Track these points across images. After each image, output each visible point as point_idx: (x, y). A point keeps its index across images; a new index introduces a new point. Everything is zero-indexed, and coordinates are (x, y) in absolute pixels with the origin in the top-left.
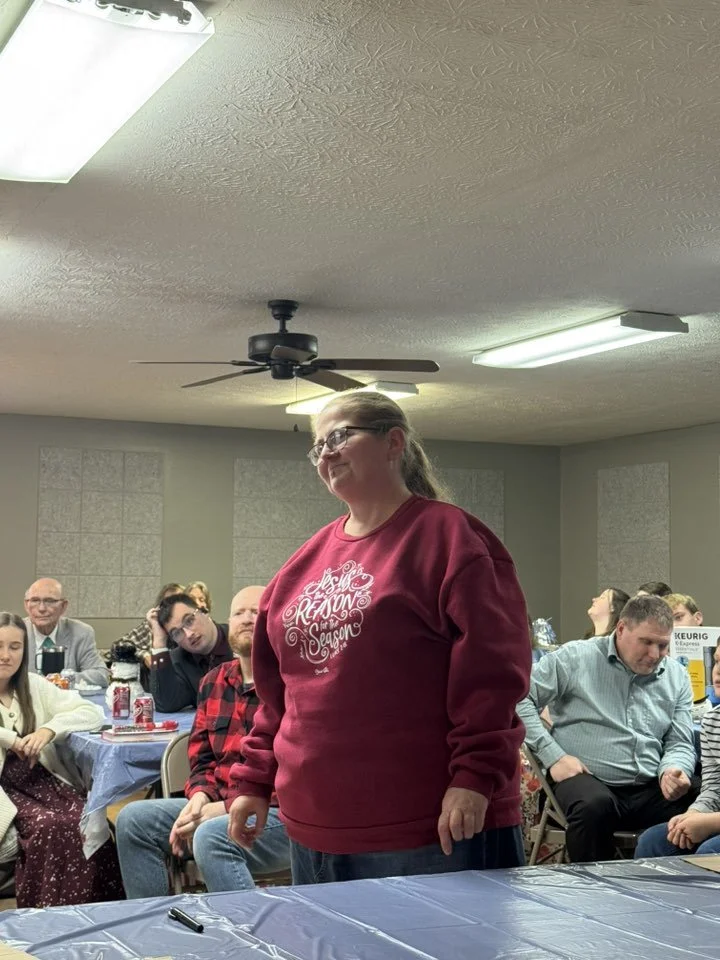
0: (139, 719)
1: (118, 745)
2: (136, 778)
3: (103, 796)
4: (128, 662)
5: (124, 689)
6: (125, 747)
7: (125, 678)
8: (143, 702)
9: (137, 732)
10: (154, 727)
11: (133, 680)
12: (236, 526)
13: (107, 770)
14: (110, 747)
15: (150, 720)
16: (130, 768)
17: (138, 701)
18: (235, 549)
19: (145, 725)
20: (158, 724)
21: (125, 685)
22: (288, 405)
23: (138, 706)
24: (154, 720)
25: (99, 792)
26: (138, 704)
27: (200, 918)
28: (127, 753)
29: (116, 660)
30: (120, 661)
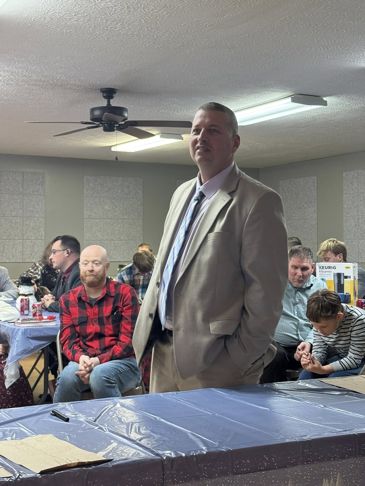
0: (34, 315)
1: (23, 329)
2: (34, 345)
3: (16, 355)
4: (28, 285)
5: (26, 299)
6: (27, 329)
7: (27, 294)
8: (36, 306)
9: (33, 321)
10: (43, 319)
11: (31, 294)
12: (85, 212)
13: (18, 341)
14: (19, 329)
15: (41, 315)
16: (30, 340)
17: (34, 305)
18: (85, 225)
19: (38, 318)
20: (45, 317)
21: (27, 298)
22: (112, 146)
23: (34, 308)
24: (43, 314)
25: (15, 353)
26: (34, 307)
27: (67, 414)
28: (29, 331)
29: (21, 284)
30: (23, 285)
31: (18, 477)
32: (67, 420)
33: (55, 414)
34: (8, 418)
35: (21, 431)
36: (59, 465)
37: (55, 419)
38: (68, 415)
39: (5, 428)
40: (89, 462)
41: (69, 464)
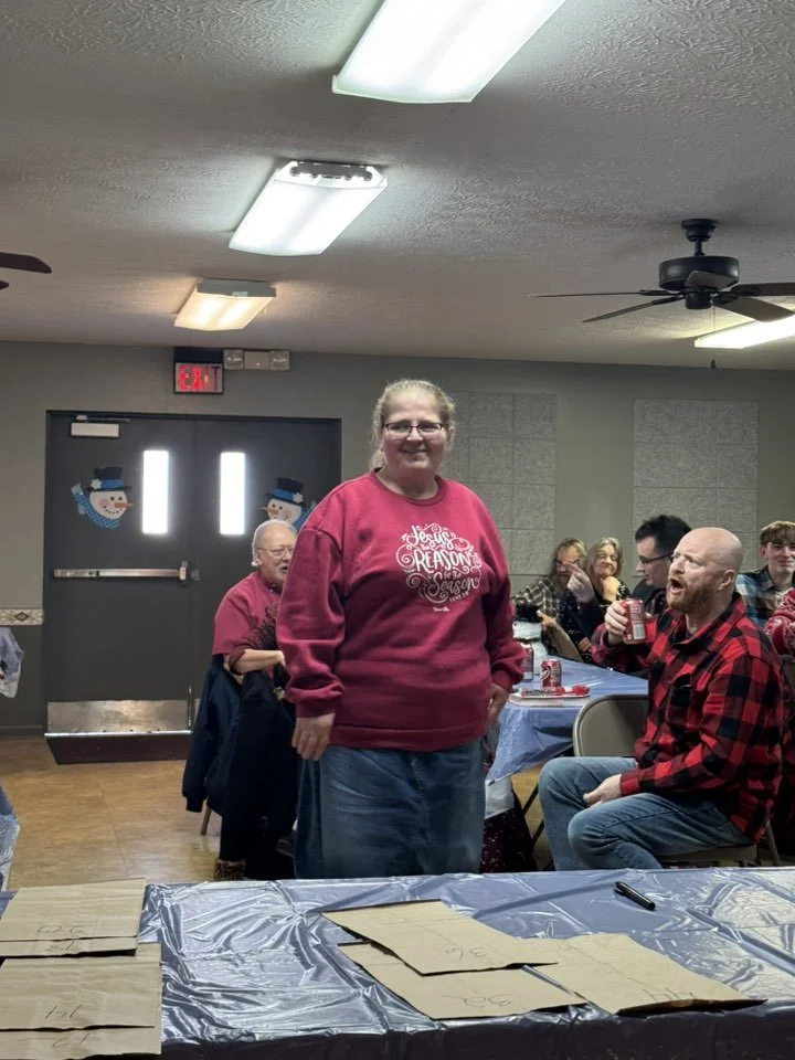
0: (546, 683)
1: (526, 710)
2: (547, 744)
3: (513, 762)
4: (530, 621)
5: (527, 650)
6: (534, 712)
7: (528, 638)
8: (550, 664)
9: (545, 696)
10: (563, 692)
11: (535, 640)
12: (636, 474)
13: (514, 734)
14: (518, 711)
15: (558, 684)
16: (539, 734)
17: (544, 663)
18: (636, 500)
19: (554, 689)
20: (568, 689)
21: (528, 646)
22: (697, 338)
23: (545, 669)
24: (563, 682)
25: (508, 759)
26: (545, 667)
27: (649, 895)
28: (536, 717)
29: (517, 620)
30: (521, 621)
31: (576, 1018)
32: (651, 907)
33: (623, 891)
34: (532, 893)
35: (562, 921)
36: (653, 1002)
37: (625, 902)
38: (651, 896)
39: (530, 913)
40: (716, 1002)
41: (676, 1002)
